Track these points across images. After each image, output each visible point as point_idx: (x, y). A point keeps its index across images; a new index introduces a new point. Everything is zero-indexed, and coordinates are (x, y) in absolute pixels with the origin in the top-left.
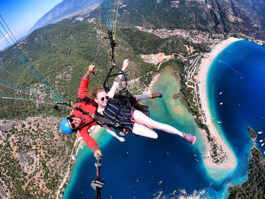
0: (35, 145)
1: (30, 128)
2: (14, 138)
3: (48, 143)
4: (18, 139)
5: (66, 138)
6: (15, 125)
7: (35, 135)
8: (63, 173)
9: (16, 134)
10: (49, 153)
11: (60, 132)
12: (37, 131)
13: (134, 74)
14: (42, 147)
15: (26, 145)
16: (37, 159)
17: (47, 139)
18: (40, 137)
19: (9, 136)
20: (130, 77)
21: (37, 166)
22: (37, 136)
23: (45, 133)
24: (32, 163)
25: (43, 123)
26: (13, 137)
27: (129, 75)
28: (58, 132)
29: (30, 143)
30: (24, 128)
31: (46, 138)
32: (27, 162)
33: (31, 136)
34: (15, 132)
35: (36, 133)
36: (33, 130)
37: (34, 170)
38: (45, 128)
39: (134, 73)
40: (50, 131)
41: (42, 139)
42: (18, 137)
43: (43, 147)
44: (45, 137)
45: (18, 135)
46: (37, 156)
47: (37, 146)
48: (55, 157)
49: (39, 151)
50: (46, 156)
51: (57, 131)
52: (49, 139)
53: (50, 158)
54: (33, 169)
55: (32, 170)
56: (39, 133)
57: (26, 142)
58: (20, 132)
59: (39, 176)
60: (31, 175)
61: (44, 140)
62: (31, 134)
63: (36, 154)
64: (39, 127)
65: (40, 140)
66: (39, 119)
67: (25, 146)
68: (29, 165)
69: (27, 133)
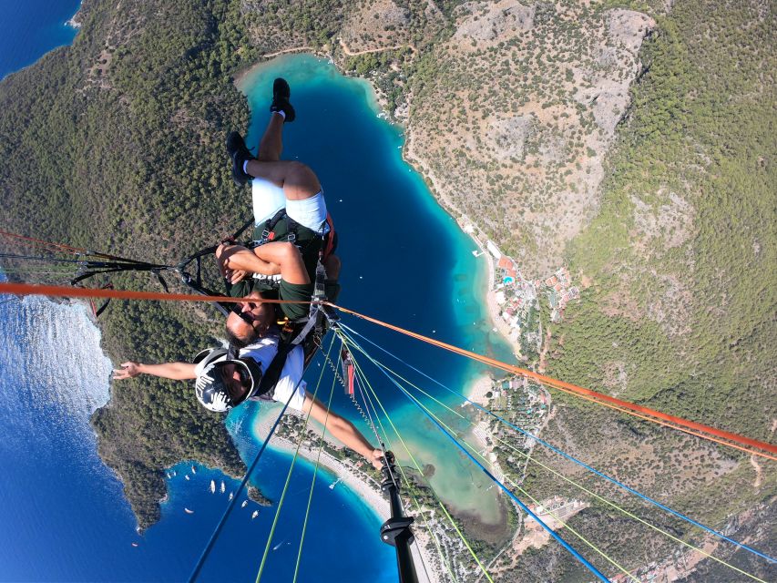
0: (533, 164)
1: (578, 166)
2: (571, 121)
3: (525, 194)
4: (564, 131)
5: (516, 233)
6: (601, 134)
7: (557, 172)
8: (451, 194)
9: (580, 127)
10: (503, 185)
11: (535, 227)
12: (562, 180)
13: (546, 450)
14: (522, 177)
15: (542, 144)
16: (501, 155)
17: (534, 194)
18: (546, 181)
19: (581, 108)
20: (548, 438)
21: (488, 149)
22: (551, 176)
23: (550, 195)
24: (498, 142)
25: (574, 202)
26: (575, 119)
27: (553, 440)
28: (537, 225)
29: (542, 154)
30: (586, 152)
31: (537, 193)
32: (504, 130)
33: (558, 162)
34: (584, 127)
35: (561, 176)
36: (569, 172)
37: (483, 139)
38: (560, 202)
39: (549, 454)
40: (548, 209)
41: (541, 184)
42: (568, 133)
43: (522, 180)
44: (541, 192)
45: (573, 133)
46: (509, 158)
47: (528, 167)
48: (489, 193)
49: (517, 166)
50: (500, 177)
51: (540, 224)
52: (532, 199)
53: (492, 183)
54: (487, 138)
55: (487, 135)
56: (556, 182)
57: (547, 147)
58: (579, 138)
59: (468, 145)
60: (479, 128)
61: (537, 187)
62: (561, 165)
63: (514, 160)
64: (569, 189)
65: (540, 178)
66: (587, 198)
67: (541, 141)
68: (498, 133)
69: (570, 157)
